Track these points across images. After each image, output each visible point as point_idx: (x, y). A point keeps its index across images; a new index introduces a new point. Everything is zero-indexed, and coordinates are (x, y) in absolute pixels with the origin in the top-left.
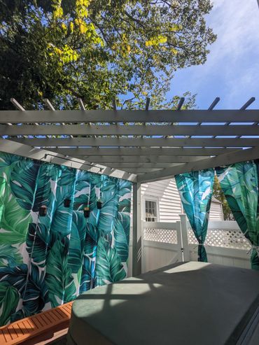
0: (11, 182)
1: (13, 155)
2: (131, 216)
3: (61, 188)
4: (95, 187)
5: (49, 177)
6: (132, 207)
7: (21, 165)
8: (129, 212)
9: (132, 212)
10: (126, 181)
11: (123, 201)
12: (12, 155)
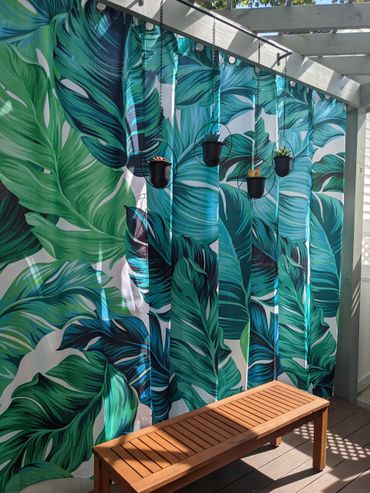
0: (58, 83)
4: (262, 115)
5: (151, 75)
8: (341, 190)
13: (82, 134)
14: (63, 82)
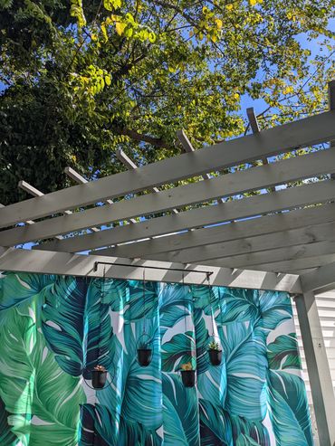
0: (43, 324)
1: (43, 274)
2: (305, 376)
3: (133, 325)
4: (203, 315)
5: (107, 306)
6: (302, 354)
7: (58, 289)
8: (298, 366)
9: (304, 365)
10: (274, 292)
11: (276, 341)
12: (41, 275)
13: (56, 355)
14: (47, 323)
